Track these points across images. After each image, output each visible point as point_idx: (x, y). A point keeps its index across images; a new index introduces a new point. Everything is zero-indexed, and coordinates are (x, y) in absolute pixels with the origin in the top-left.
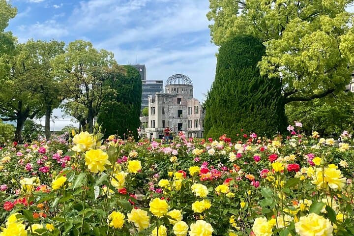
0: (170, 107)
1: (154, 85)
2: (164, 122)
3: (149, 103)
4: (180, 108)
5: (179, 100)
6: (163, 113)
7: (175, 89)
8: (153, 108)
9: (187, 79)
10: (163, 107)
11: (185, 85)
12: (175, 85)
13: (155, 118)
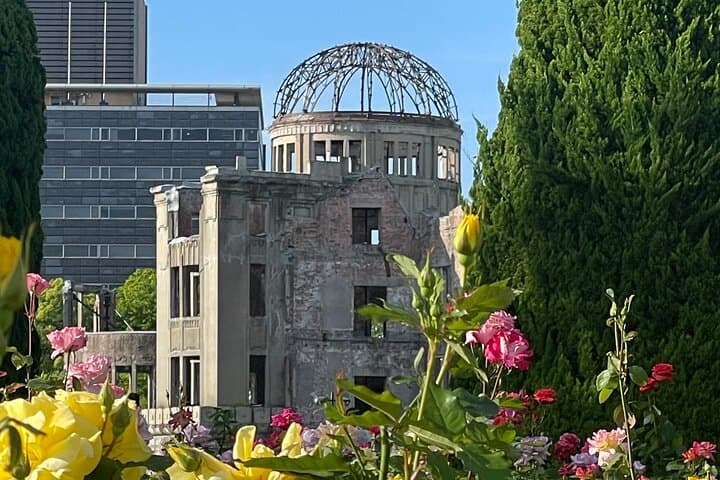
0: (302, 267)
1: (203, 116)
2: (257, 365)
3: (162, 236)
4: (370, 272)
5: (366, 218)
6: (257, 307)
7: (338, 146)
8: (185, 277)
9: (421, 73)
10: (257, 269)
11: (403, 118)
12: (338, 117)
13: (204, 337)
